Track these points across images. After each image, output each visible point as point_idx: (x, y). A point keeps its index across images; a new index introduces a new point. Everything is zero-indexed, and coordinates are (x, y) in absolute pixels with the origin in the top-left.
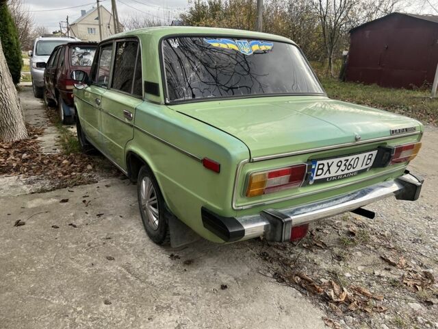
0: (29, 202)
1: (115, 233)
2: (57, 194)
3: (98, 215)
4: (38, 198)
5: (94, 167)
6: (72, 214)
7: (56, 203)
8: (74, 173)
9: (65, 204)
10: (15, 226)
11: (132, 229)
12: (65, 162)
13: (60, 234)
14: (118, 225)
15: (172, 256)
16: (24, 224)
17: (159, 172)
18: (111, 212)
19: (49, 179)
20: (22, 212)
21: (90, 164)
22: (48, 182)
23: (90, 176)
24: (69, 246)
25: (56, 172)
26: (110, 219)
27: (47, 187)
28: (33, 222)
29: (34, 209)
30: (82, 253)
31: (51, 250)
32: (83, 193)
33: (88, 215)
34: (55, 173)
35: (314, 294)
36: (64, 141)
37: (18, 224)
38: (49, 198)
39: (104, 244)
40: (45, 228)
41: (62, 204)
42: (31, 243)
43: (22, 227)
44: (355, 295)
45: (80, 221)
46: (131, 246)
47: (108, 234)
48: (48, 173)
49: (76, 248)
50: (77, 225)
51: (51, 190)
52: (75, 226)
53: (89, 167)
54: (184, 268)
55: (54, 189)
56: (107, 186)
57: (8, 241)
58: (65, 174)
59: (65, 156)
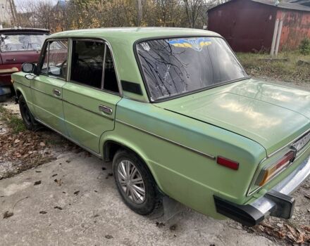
0: (5, 189)
1: (100, 209)
2: (27, 177)
3: (75, 193)
4: (12, 183)
5: (46, 144)
6: (51, 196)
7: (31, 186)
8: (31, 152)
9: (39, 186)
10: (4, 218)
11: (112, 203)
12: (17, 141)
13: (51, 219)
14: (98, 201)
15: (157, 224)
16: (12, 214)
17: (151, 161)
18: (85, 187)
19: (10, 161)
20: (4, 202)
21: (42, 141)
22: (10, 164)
23: (47, 153)
24: (66, 231)
25: (13, 152)
26: (87, 195)
27: (11, 169)
28: (20, 211)
29: (14, 196)
30: (81, 236)
31: (51, 239)
32: (50, 172)
33: (67, 194)
34: (13, 154)
35: (280, 239)
36: (6, 120)
37: (7, 216)
38: (21, 182)
39: (95, 222)
40: (34, 215)
41: (36, 186)
42: (28, 234)
43: (11, 217)
44: (307, 233)
45: (62, 203)
46: (120, 220)
47: (94, 211)
48: (6, 155)
49: (73, 231)
50: (61, 207)
51: (18, 173)
52: (60, 209)
53: (42, 144)
54: (173, 235)
55: (20, 171)
56: (68, 162)
57: (6, 236)
58: (23, 154)
59: (15, 135)
